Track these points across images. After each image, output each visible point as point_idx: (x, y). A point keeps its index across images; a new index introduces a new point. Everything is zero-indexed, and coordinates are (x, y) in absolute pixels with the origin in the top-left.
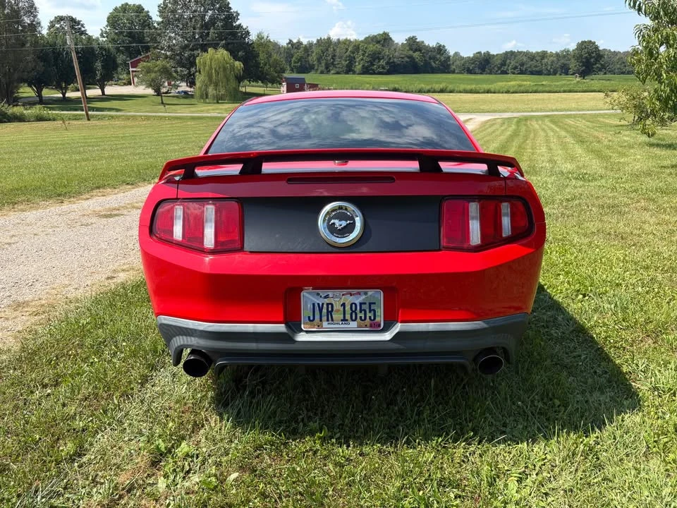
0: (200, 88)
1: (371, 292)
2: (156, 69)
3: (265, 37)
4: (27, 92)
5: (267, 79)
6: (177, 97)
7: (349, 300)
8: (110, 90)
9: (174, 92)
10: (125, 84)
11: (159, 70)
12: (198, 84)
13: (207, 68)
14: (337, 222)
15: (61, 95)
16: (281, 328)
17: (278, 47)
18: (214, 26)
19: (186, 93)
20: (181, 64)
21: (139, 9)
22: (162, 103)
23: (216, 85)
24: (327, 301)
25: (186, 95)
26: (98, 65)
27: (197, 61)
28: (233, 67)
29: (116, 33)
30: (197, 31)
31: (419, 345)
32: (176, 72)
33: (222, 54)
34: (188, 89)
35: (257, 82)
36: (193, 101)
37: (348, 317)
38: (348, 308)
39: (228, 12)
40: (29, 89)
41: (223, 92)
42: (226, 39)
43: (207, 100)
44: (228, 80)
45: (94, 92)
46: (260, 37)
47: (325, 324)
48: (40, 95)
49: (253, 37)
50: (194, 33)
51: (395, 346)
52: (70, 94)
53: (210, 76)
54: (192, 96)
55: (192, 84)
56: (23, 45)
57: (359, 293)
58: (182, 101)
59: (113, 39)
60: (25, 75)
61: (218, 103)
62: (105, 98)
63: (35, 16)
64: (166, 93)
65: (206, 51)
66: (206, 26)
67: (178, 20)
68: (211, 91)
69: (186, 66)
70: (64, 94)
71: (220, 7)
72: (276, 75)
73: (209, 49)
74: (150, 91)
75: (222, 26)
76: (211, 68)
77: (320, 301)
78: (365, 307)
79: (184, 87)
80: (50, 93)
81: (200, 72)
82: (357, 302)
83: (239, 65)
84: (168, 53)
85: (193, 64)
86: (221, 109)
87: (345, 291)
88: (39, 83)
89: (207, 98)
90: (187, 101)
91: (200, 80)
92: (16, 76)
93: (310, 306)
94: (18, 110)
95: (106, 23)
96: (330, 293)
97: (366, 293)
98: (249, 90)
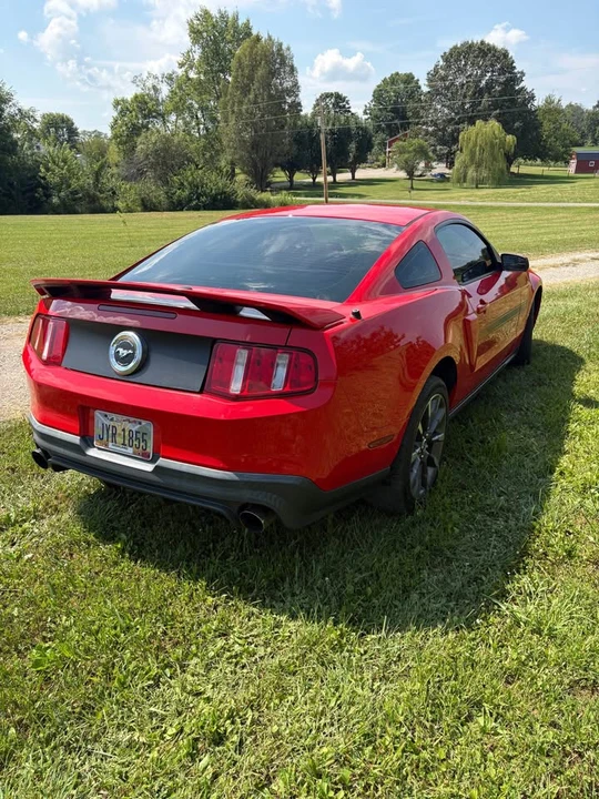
0: (458, 170)
1: (144, 423)
2: (411, 149)
3: (556, 101)
4: (280, 176)
5: (549, 156)
6: (431, 181)
7: (129, 426)
8: (361, 174)
9: (428, 175)
10: (379, 167)
11: (414, 150)
12: (457, 165)
13: (471, 145)
14: (121, 350)
15: (311, 180)
16: (76, 439)
17: (580, 112)
18: (490, 93)
19: (442, 175)
20: (443, 142)
21: (409, 79)
22: (412, 188)
23: (479, 165)
24: (112, 423)
25: (443, 178)
26: (353, 146)
27: (460, 137)
28: (503, 143)
29: (380, 109)
30: (467, 101)
31: (176, 483)
32: (435, 151)
33: (493, 126)
34: (447, 171)
35: (535, 159)
36: (448, 185)
37: (127, 442)
38: (127, 433)
39: (510, 73)
40: (282, 174)
41: (485, 174)
42: (501, 109)
43: (465, 185)
44: (495, 159)
45: (344, 176)
46: (549, 101)
47: (110, 445)
48: (291, 181)
49: (539, 102)
50: (463, 104)
51: (155, 478)
52: (320, 179)
53: (473, 154)
54: (448, 180)
55: (451, 165)
56: (283, 127)
57: (135, 422)
58: (436, 186)
59: (376, 117)
60: (280, 160)
61: (477, 187)
62: (354, 183)
63: (297, 95)
64: (421, 176)
65: (474, 123)
66: (480, 92)
67: (447, 88)
68: (471, 173)
69: (447, 143)
70: (314, 179)
71: (502, 68)
72: (562, 150)
73: (478, 122)
74: (403, 174)
75: (500, 92)
76: (475, 145)
77: (107, 422)
78: (139, 436)
79: (440, 168)
80: (302, 178)
81: (461, 151)
82: (134, 430)
83: (510, 138)
84: (430, 129)
85: (455, 140)
86: (476, 196)
87: (125, 418)
88: (291, 168)
89: (465, 181)
90: (441, 186)
91: (459, 159)
92: (271, 160)
93: (100, 425)
94: (265, 196)
95: (372, 98)
96: (114, 416)
97: (140, 423)
98: (524, 170)
